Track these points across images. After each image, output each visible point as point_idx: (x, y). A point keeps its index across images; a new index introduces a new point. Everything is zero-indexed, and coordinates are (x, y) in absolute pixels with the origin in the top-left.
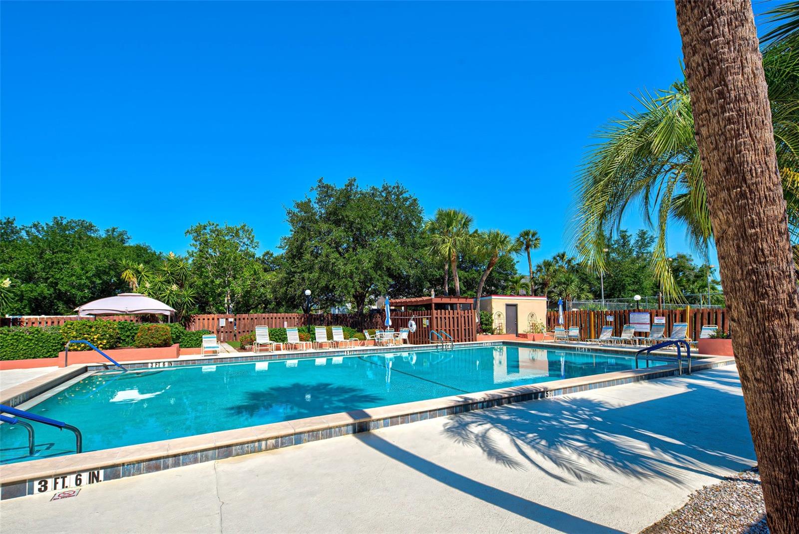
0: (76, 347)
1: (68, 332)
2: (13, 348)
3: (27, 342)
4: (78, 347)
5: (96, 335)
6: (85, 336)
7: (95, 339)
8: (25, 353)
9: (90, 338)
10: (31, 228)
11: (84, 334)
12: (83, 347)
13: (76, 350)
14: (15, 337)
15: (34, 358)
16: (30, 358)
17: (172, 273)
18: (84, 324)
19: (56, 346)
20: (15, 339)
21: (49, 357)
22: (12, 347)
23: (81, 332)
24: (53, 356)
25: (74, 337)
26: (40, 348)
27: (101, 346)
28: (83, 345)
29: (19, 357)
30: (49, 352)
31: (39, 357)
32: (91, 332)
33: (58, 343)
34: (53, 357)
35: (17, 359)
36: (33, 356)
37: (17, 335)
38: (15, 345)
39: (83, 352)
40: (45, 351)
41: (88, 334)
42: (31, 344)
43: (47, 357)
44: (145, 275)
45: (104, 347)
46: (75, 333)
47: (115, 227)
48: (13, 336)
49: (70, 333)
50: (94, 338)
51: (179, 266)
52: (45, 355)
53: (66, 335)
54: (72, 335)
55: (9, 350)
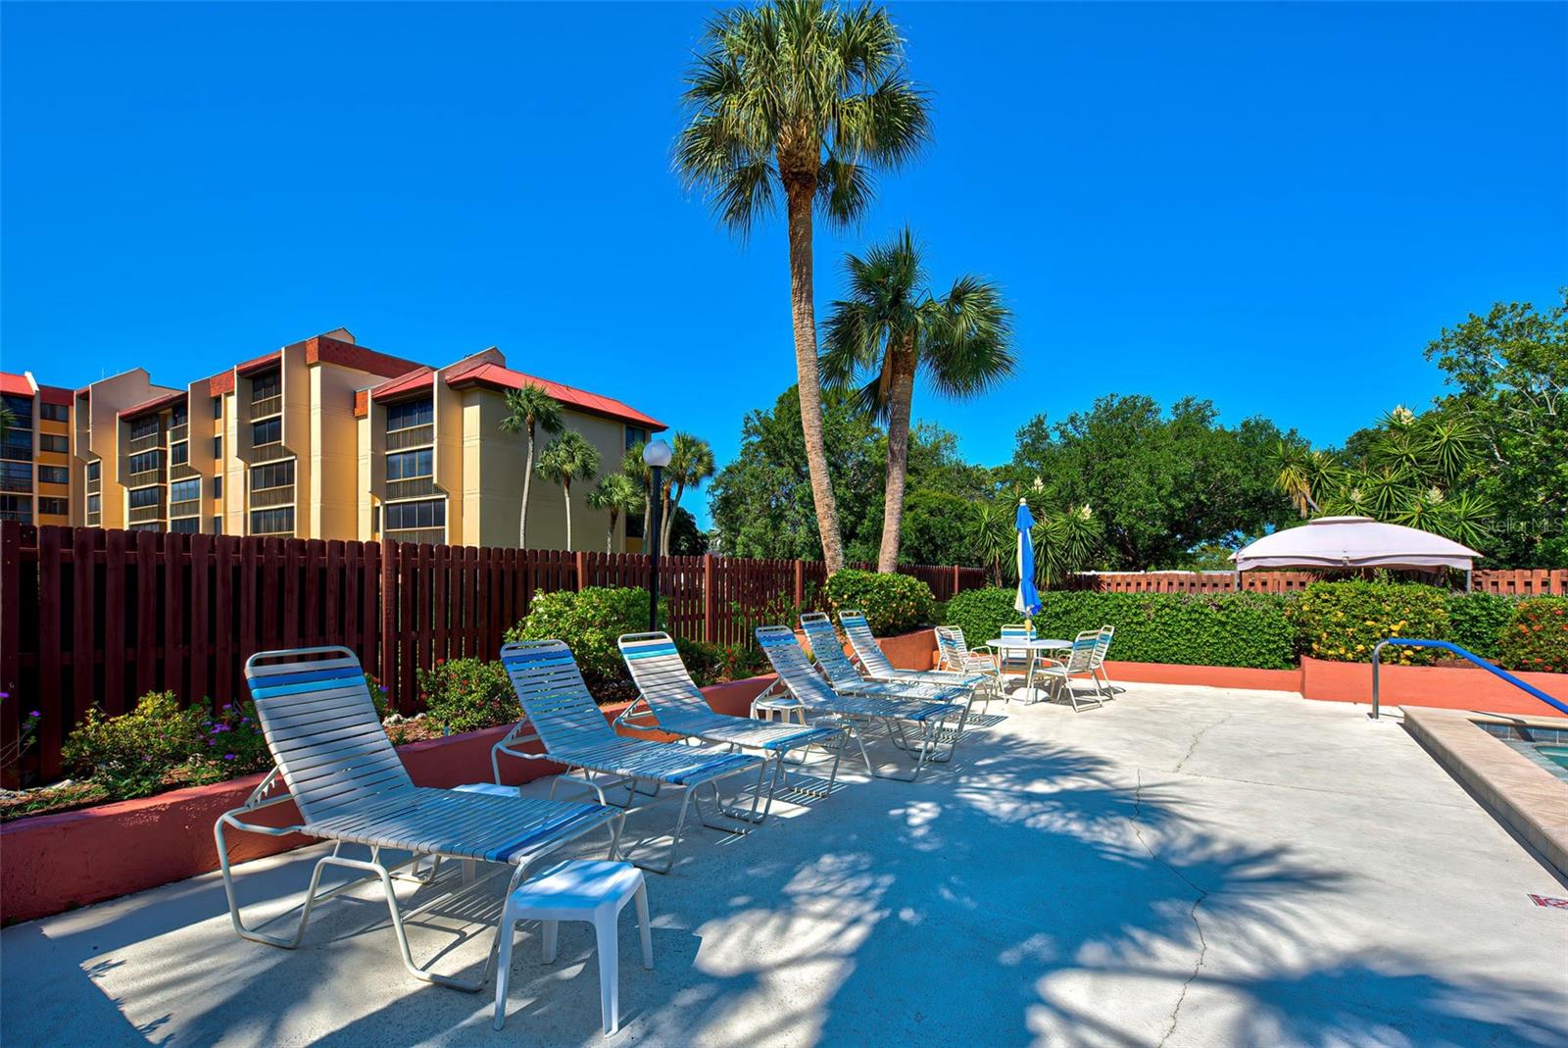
0: (1342, 651)
1: (1325, 611)
2: (1189, 640)
3: (1216, 628)
4: (1347, 650)
5: (1395, 622)
6: (1369, 623)
7: (1394, 634)
8: (1212, 653)
9: (1380, 629)
10: (1066, 424)
11: (1365, 620)
12: (1361, 652)
13: (1341, 658)
14: (1194, 616)
15: (1228, 665)
16: (1221, 665)
17: (1420, 460)
18: (1363, 593)
19: (1275, 642)
20: (1195, 620)
21: (1261, 666)
22: (1189, 636)
23: (1357, 612)
24: (1270, 665)
25: (1338, 624)
26: (1241, 643)
27: (1409, 653)
28: (1360, 647)
29: (1199, 659)
30: (1259, 653)
31: (1238, 664)
32: (1382, 615)
33: (1279, 635)
34: (1269, 668)
35: (1196, 664)
36: (1227, 661)
37: (1196, 611)
38: (1193, 634)
39: (1360, 664)
40: (1254, 651)
41: (1376, 620)
42: (1224, 634)
43: (1256, 667)
44: (1327, 474)
45: (1418, 656)
46: (1340, 614)
47: (1190, 397)
48: (1190, 613)
49: (1329, 612)
50: (1391, 631)
51: (1436, 439)
52: (1251, 662)
53: (1317, 618)
54: (1335, 620)
55: (1183, 643)
